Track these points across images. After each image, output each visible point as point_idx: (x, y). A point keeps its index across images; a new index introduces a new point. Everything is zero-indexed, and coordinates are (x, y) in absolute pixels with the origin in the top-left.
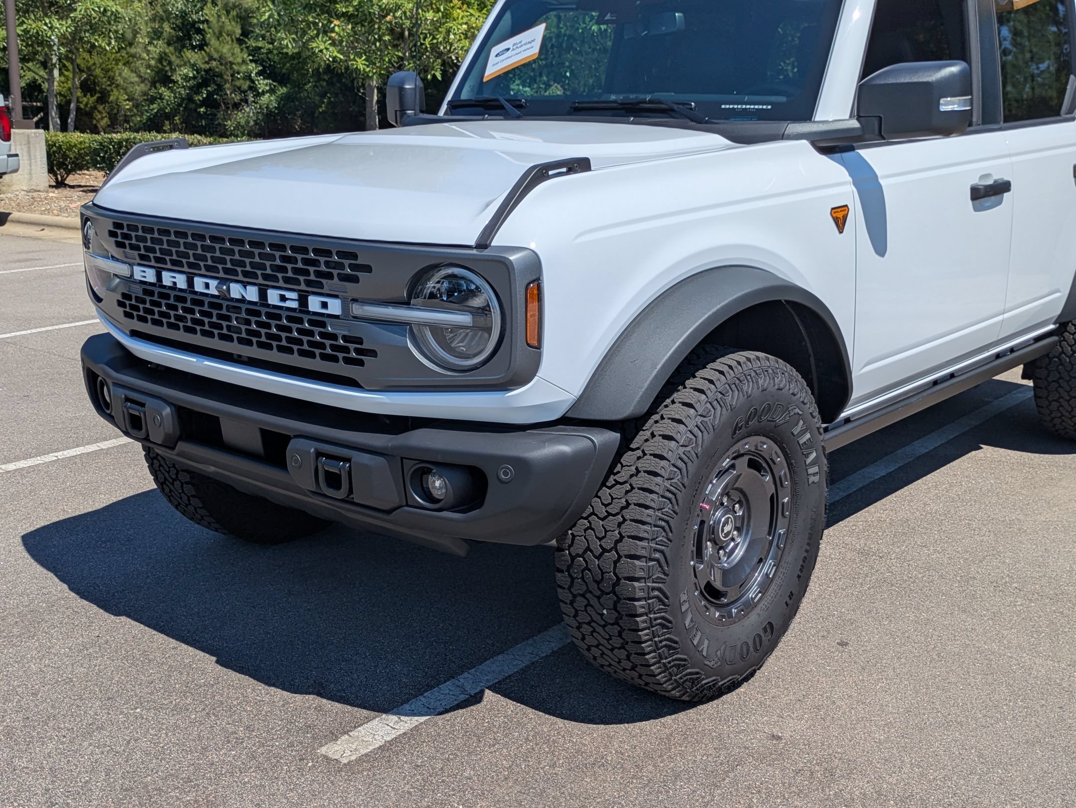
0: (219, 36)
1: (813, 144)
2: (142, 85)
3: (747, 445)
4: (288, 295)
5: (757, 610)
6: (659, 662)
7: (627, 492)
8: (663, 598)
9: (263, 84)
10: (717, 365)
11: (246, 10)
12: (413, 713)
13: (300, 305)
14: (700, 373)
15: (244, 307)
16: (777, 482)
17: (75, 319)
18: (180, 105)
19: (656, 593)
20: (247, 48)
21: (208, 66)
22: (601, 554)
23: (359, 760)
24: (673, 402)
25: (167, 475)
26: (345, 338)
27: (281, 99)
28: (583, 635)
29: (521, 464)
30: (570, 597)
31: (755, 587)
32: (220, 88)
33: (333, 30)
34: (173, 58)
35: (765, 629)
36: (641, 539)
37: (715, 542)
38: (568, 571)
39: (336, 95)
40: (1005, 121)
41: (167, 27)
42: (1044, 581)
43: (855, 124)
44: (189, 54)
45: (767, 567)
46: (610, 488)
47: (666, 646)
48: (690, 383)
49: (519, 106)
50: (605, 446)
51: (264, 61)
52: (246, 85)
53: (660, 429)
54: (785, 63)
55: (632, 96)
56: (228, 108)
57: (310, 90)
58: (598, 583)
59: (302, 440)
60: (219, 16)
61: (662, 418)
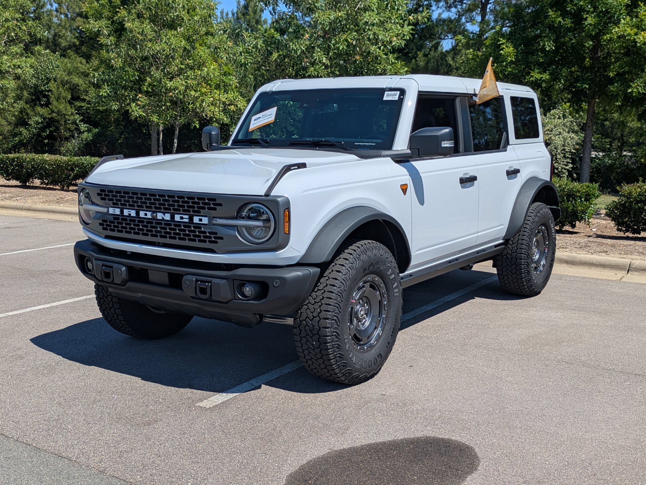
0: (58, 99)
1: (393, 159)
2: (9, 126)
3: (369, 278)
4: (184, 216)
5: (375, 348)
6: (336, 364)
7: (323, 293)
8: (338, 336)
9: (83, 127)
10: (357, 244)
11: (74, 85)
12: (233, 392)
13: (189, 220)
14: (350, 248)
15: (163, 222)
16: (381, 295)
17: (12, 251)
18: (32, 138)
19: (335, 334)
20: (75, 106)
21: (50, 116)
22: (313, 319)
23: (214, 407)
24: (340, 258)
25: (107, 306)
26: (209, 233)
27: (95, 135)
28: (305, 355)
29: (282, 280)
30: (300, 338)
31: (374, 339)
32: (57, 129)
33: (138, 100)
34: (29, 111)
35: (378, 356)
36: (329, 311)
37: (357, 318)
38: (299, 327)
39: (129, 134)
40: (474, 151)
41: (25, 93)
42: (496, 345)
43: (409, 151)
44: (39, 109)
45: (378, 331)
46: (316, 292)
47: (339, 356)
48: (346, 251)
49: (267, 143)
50: (314, 273)
51: (84, 114)
52: (73, 127)
53: (335, 268)
54: (383, 122)
55: (316, 139)
56: (62, 140)
57: (113, 130)
58: (311, 331)
59: (189, 276)
60: (58, 88)
61: (336, 264)
